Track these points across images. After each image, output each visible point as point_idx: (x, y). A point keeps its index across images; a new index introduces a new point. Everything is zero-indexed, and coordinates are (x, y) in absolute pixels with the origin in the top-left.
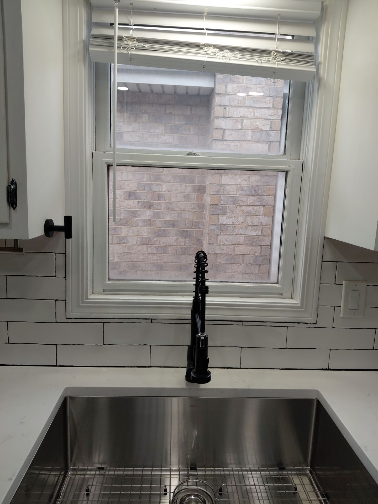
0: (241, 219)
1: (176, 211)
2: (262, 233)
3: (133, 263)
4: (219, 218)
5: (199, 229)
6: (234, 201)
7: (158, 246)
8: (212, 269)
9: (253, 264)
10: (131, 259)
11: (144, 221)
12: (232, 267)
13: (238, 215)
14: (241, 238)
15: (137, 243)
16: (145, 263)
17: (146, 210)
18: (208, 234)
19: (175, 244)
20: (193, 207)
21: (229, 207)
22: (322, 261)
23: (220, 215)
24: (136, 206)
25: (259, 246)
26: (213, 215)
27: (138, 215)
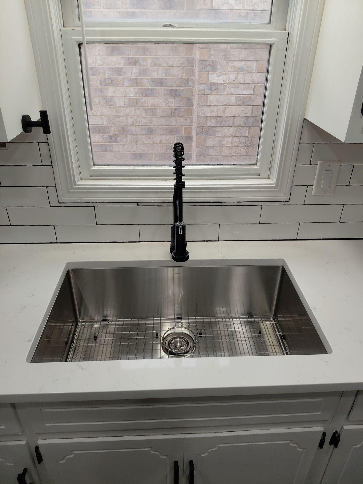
0: (232, 77)
1: (163, 66)
2: (254, 92)
3: (123, 127)
4: (209, 76)
5: (189, 87)
6: (225, 56)
7: (147, 108)
8: (202, 133)
9: (244, 126)
10: (120, 122)
11: (130, 80)
12: (222, 130)
13: (229, 72)
14: (232, 98)
15: (124, 104)
16: (135, 126)
17: (132, 67)
18: (198, 94)
19: (164, 105)
20: (181, 63)
21: (219, 62)
22: (300, 143)
23: (210, 73)
24: (120, 63)
25: (250, 106)
26: (202, 73)
27: (124, 73)
